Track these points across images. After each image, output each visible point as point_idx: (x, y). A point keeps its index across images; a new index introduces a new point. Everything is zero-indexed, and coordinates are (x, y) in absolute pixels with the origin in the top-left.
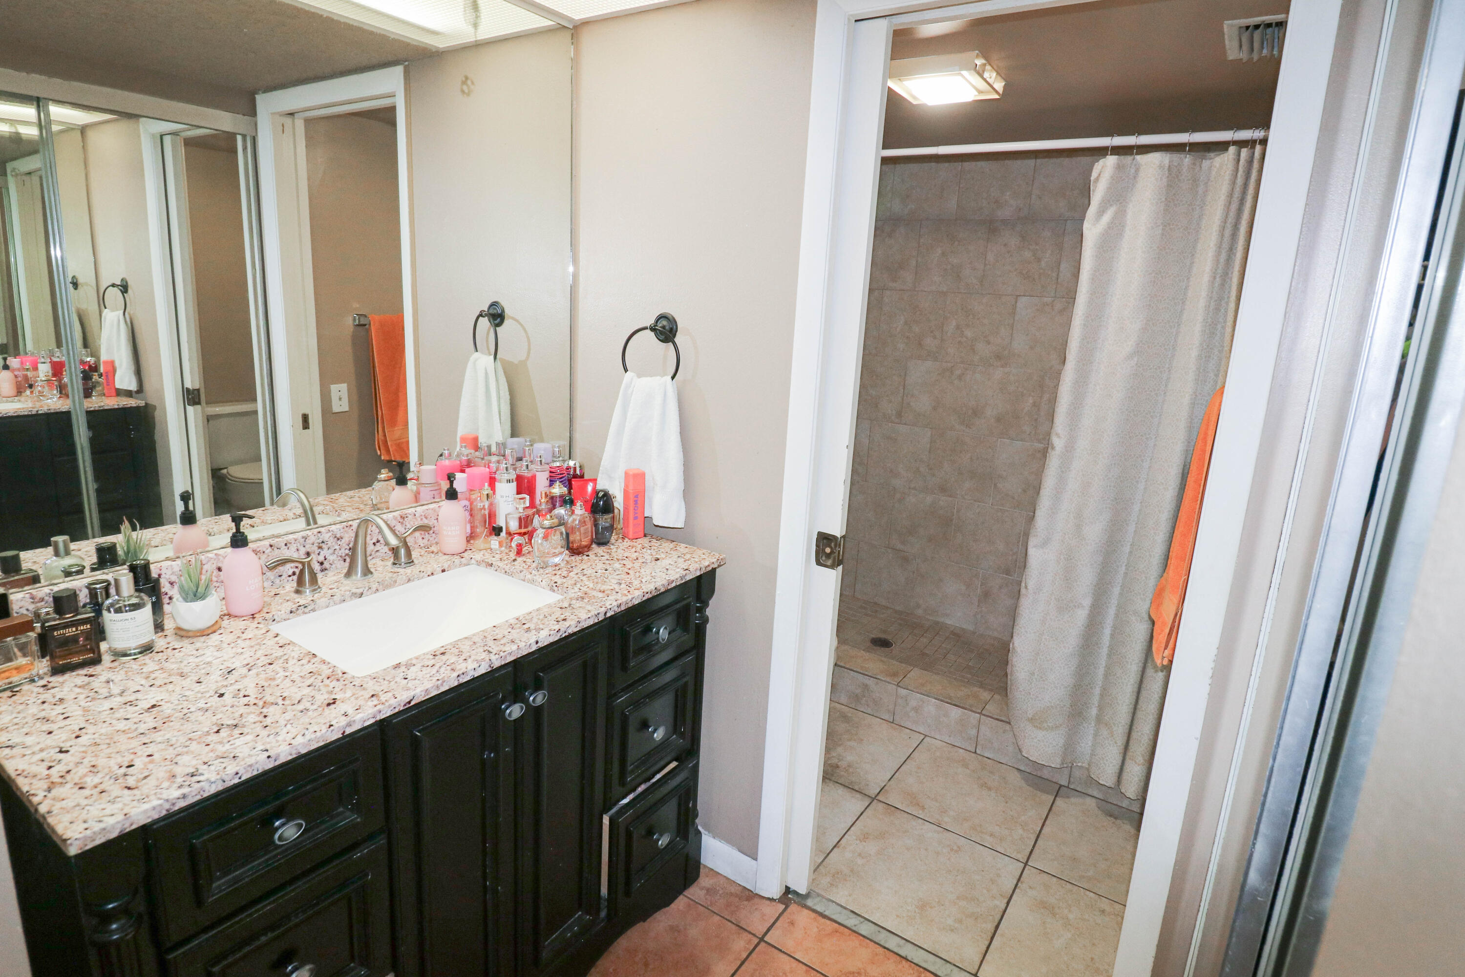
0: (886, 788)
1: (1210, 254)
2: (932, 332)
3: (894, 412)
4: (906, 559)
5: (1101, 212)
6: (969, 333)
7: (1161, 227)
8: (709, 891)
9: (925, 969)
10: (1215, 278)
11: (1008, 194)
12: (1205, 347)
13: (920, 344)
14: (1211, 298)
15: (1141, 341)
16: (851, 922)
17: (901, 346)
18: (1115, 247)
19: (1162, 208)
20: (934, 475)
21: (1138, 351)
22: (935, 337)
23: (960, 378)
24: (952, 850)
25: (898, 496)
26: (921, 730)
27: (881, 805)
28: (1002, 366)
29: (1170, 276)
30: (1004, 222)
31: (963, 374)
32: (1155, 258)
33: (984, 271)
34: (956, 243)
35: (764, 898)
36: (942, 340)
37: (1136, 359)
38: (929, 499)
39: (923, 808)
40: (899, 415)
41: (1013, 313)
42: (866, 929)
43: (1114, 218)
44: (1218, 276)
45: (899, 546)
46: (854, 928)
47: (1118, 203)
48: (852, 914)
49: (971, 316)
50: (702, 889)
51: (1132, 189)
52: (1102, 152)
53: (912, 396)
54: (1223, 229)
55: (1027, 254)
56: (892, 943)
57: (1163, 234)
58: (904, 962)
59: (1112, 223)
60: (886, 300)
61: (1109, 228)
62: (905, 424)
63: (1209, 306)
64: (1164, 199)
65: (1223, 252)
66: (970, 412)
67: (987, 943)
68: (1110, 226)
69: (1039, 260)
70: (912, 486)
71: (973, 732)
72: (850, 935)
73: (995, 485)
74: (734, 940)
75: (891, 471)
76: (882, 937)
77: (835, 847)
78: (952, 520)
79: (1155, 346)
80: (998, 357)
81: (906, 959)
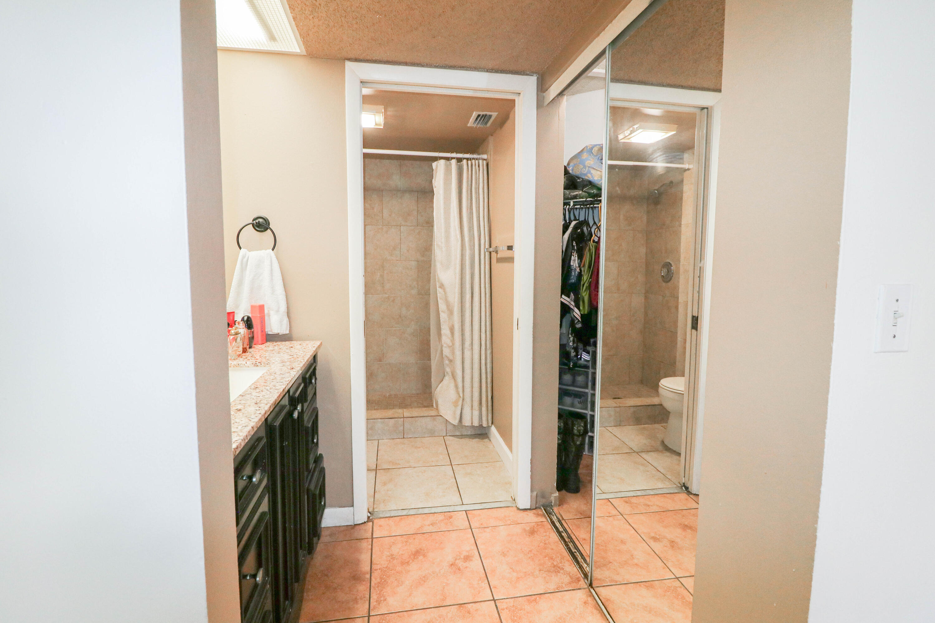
0: (378, 464)
8: (331, 535)
9: (445, 512)
16: (404, 513)
24: (422, 472)
26: (376, 438)
27: (381, 471)
35: (360, 524)
39: (399, 464)
42: (412, 512)
46: (408, 514)
48: (402, 510)
50: (326, 536)
52: (436, 159)
56: (426, 511)
58: (435, 514)
67: (459, 494)
69: (373, 209)
71: (402, 428)
72: (408, 518)
74: (360, 545)
76: (421, 511)
77: (374, 493)
81: (435, 513)
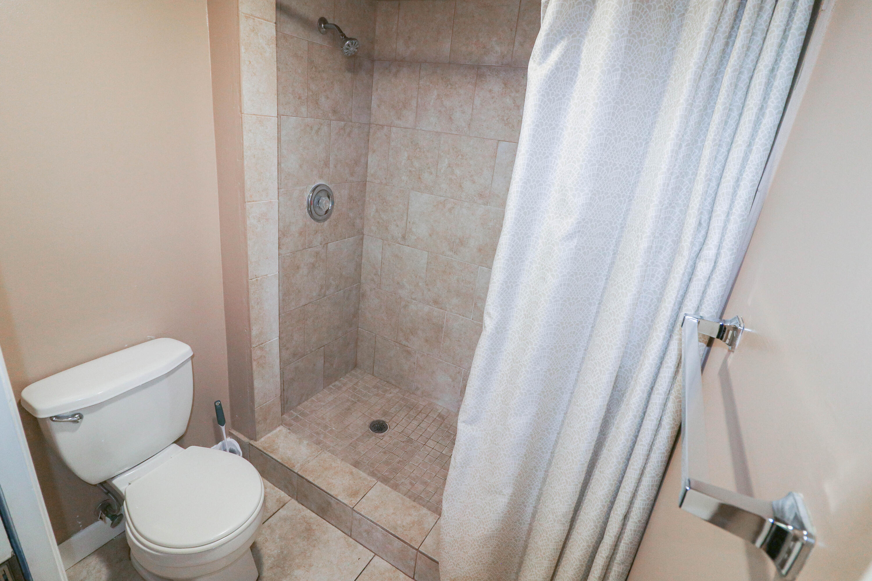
1: (679, 111)
2: (429, 168)
3: (400, 235)
4: (409, 352)
5: (548, 48)
6: (458, 172)
7: (620, 71)
10: (680, 146)
11: (494, 39)
12: (657, 235)
13: (420, 178)
14: (672, 174)
15: (584, 220)
17: (404, 178)
18: (564, 96)
19: (623, 45)
20: (429, 290)
21: (579, 231)
22: (431, 173)
23: (450, 210)
25: (403, 303)
26: (372, 549)
28: (484, 204)
29: (625, 138)
30: (489, 67)
31: (453, 208)
32: (609, 113)
33: (472, 115)
34: (449, 86)
36: (437, 176)
37: (575, 241)
38: (427, 308)
40: (404, 237)
41: (495, 156)
43: (565, 55)
44: (684, 145)
45: (404, 342)
47: (570, 36)
49: (460, 157)
51: (589, 18)
53: (414, 223)
54: (699, 77)
55: (508, 101)
57: (621, 82)
59: (561, 62)
60: (393, 135)
61: (557, 69)
62: (408, 246)
63: (668, 185)
64: (626, 32)
65: (695, 111)
66: (457, 241)
68: (558, 67)
70: (413, 297)
71: (412, 563)
73: (475, 304)
75: (398, 283)
78: (442, 328)
79: (608, 197)
80: (481, 196)
